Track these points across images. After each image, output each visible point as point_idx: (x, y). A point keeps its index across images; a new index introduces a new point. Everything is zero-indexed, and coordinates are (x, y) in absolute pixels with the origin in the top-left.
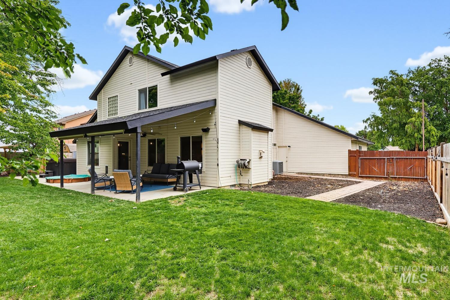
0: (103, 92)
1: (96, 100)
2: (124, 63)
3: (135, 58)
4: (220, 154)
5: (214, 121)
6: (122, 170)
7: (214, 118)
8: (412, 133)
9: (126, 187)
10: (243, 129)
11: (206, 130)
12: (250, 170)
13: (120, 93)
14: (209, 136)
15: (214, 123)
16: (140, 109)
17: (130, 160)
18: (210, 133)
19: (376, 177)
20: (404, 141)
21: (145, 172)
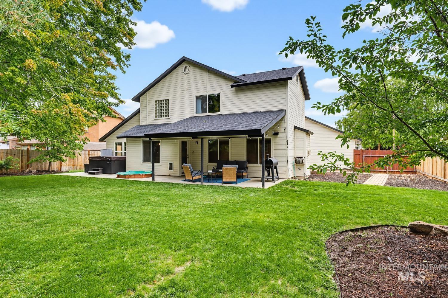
0: (148, 94)
1: (139, 102)
2: (177, 71)
3: (191, 68)
4: (289, 153)
5: (284, 126)
6: (231, 166)
7: (284, 124)
8: (377, 135)
9: (232, 179)
10: (297, 133)
11: (276, 134)
12: (304, 165)
13: (172, 97)
14: (277, 139)
15: (284, 128)
16: (197, 113)
17: (188, 157)
18: (279, 136)
19: (376, 171)
20: (370, 141)
21: (213, 167)
